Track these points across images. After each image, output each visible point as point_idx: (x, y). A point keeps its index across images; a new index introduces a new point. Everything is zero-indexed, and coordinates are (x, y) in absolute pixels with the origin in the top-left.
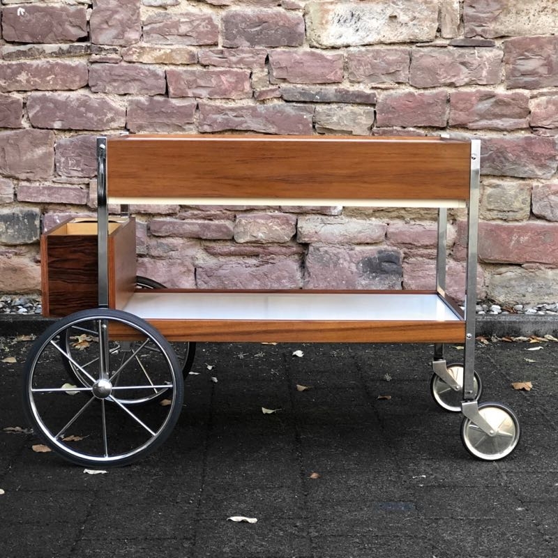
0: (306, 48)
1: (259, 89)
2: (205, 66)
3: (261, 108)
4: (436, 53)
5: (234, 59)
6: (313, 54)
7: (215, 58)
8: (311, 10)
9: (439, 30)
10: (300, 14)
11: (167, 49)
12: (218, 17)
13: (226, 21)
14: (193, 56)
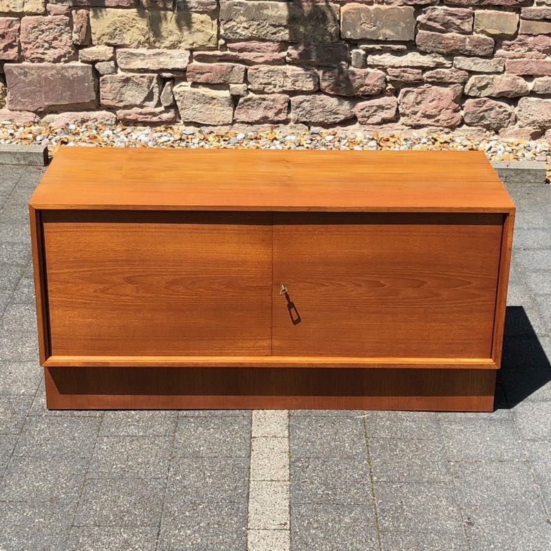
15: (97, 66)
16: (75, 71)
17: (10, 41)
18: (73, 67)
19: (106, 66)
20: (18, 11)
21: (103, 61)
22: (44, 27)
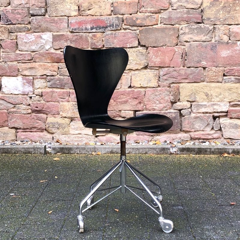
15: (182, 112)
16: (171, 114)
17: (140, 101)
18: (170, 112)
19: (187, 112)
20: (145, 86)
21: (185, 109)
22: (157, 93)
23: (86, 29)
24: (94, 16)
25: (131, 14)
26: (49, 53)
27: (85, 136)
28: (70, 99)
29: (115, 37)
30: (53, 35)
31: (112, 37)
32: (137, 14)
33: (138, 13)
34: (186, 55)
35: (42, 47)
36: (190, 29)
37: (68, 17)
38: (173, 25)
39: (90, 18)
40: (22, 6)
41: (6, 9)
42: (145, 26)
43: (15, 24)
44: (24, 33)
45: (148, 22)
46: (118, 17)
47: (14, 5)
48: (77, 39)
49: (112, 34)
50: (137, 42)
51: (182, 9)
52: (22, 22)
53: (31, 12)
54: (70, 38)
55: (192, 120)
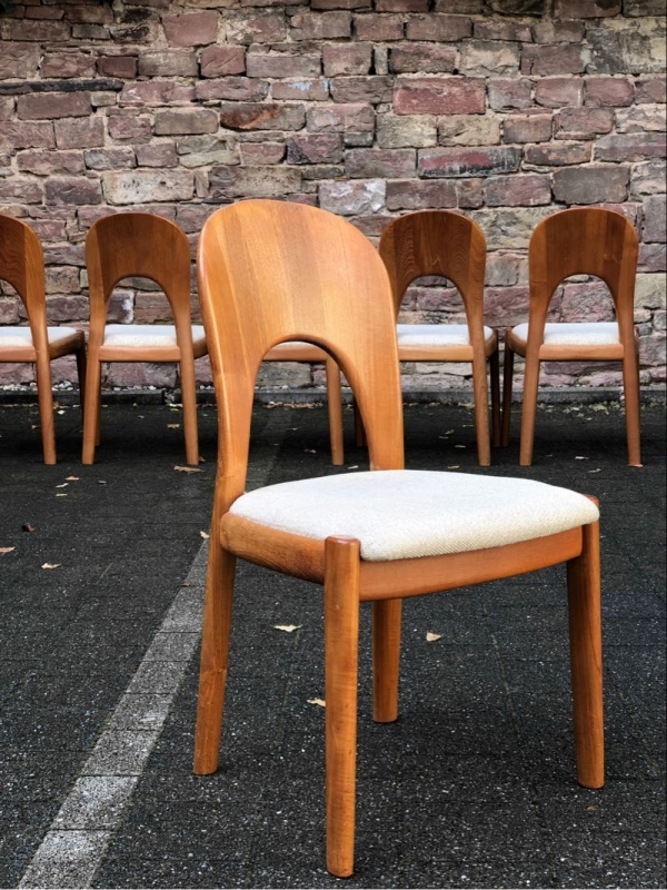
0: (105, 206)
1: (71, 234)
2: (34, 218)
3: (73, 248)
4: (193, 208)
5: (53, 213)
6: (108, 209)
7: (41, 212)
8: (105, 178)
9: (195, 192)
10: (98, 181)
11: (6, 206)
12: (41, 184)
13: (46, 186)
14: (24, 211)
23: (451, 171)
24: (467, 148)
25: (538, 143)
26: (378, 218)
27: (446, 376)
28: (417, 305)
29: (507, 187)
30: (387, 184)
31: (502, 187)
32: (549, 141)
33: (553, 140)
34: (644, 220)
35: (366, 207)
36: (652, 169)
37: (418, 148)
38: (619, 162)
39: (459, 151)
40: (328, 129)
41: (299, 136)
42: (565, 165)
43: (315, 164)
44: (332, 181)
45: (571, 158)
46: (512, 149)
47: (313, 128)
48: (433, 190)
49: (500, 180)
50: (549, 195)
51: (637, 131)
52: (328, 160)
53: (346, 140)
54: (420, 187)
55: (653, 345)
